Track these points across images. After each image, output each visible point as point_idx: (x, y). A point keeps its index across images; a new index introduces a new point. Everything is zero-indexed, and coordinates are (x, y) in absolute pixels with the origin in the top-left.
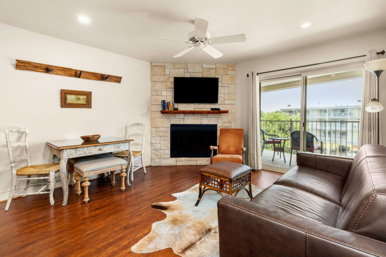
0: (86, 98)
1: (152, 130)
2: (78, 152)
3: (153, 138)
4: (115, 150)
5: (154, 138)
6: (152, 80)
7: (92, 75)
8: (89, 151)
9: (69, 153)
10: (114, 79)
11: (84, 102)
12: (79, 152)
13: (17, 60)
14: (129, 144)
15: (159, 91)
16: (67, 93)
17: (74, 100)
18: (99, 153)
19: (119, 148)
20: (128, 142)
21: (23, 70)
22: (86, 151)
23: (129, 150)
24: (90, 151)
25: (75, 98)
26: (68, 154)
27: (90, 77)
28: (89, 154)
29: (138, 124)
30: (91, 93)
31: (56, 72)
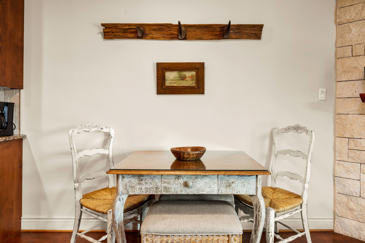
0: (195, 76)
1: (337, 143)
2: (144, 183)
3: (338, 164)
4: (220, 191)
5: (343, 165)
6: (338, 21)
7: (205, 31)
8: (164, 185)
9: (128, 184)
10: (246, 31)
11: (192, 84)
12: (146, 183)
13: (103, 25)
14: (257, 181)
15: (358, 46)
16: (165, 69)
17: (176, 80)
18: (183, 193)
19: (230, 186)
20: (255, 177)
21: (112, 39)
22: (159, 184)
23: (256, 195)
24: (167, 185)
25: (178, 76)
26: (126, 186)
27: (202, 35)
28: (164, 191)
29: (297, 128)
30: (202, 64)
31: (151, 36)
